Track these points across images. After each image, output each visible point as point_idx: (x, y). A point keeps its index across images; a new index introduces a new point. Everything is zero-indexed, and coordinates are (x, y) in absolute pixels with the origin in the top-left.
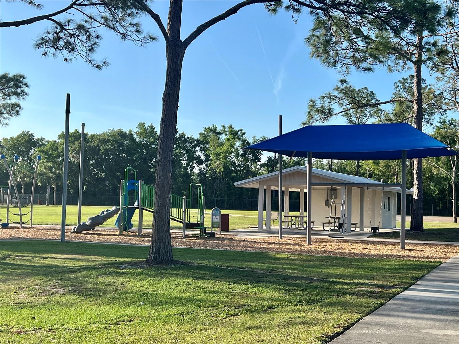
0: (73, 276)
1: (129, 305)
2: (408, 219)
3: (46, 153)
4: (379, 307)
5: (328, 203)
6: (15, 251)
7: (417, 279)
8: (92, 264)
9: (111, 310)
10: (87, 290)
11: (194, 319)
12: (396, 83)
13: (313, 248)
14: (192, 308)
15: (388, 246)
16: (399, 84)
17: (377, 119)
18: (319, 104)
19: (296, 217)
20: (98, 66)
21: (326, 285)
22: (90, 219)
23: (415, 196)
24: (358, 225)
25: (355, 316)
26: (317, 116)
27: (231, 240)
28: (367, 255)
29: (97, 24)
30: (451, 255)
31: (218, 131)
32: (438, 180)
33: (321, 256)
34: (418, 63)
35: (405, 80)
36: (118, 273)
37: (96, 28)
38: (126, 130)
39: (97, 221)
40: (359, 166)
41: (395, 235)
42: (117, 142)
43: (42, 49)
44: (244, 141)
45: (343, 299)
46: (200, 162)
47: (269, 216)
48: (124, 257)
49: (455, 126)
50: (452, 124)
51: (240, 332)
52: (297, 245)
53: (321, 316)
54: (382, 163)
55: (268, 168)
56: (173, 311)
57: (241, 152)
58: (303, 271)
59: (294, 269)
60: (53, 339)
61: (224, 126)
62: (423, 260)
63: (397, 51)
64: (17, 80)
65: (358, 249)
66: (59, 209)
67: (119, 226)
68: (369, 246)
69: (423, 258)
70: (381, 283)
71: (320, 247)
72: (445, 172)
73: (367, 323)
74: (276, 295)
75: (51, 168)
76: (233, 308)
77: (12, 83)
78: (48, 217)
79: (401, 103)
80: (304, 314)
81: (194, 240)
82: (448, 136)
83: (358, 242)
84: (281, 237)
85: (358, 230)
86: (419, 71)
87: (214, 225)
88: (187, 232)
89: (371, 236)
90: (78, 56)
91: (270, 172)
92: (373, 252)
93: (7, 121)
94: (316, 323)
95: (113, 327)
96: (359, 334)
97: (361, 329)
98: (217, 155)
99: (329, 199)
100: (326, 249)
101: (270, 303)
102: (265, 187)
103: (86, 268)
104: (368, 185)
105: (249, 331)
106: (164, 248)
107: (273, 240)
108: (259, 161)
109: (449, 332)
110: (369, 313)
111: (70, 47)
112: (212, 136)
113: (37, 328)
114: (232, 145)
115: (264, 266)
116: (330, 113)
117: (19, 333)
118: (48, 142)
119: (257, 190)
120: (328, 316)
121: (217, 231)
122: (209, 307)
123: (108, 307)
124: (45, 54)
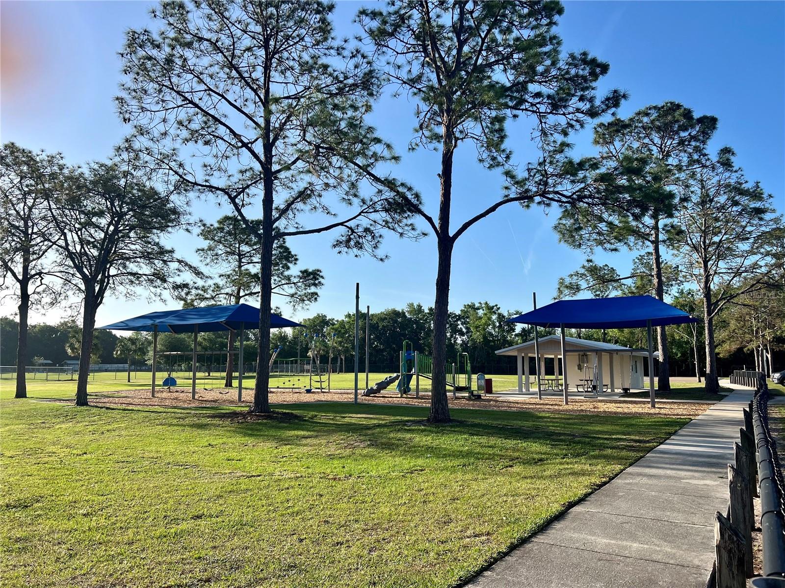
0: (370, 432)
1: (419, 457)
2: (656, 379)
3: (336, 330)
4: (639, 459)
5: (580, 368)
6: (320, 412)
7: (671, 434)
8: (383, 422)
9: (404, 461)
10: (382, 444)
11: (476, 469)
12: (634, 260)
13: (570, 407)
14: (472, 460)
15: (639, 405)
16: (636, 260)
17: (620, 292)
18: (568, 281)
19: (552, 380)
20: (381, 260)
21: (587, 440)
22: (376, 384)
23: (661, 360)
24: (609, 386)
25: (618, 467)
26: (567, 292)
27: (496, 401)
28: (621, 413)
29: (380, 226)
30: (700, 412)
31: (476, 306)
32: (679, 344)
33: (579, 415)
34: (656, 243)
35: (642, 257)
36: (405, 429)
37: (379, 230)
38: (399, 309)
39: (382, 386)
40: (605, 334)
41: (645, 395)
42: (392, 319)
43: (338, 249)
44: (499, 314)
45: (605, 453)
46: (462, 334)
47: (527, 379)
48: (407, 416)
49: (693, 295)
50: (689, 293)
51: (518, 481)
52: (556, 405)
53: (587, 467)
54: (626, 330)
55: (522, 337)
56: (456, 462)
57: (497, 324)
58: (564, 428)
59: (556, 426)
60: (363, 484)
61: (480, 303)
62: (674, 417)
63: (636, 233)
64: (316, 273)
65: (612, 408)
66: (352, 376)
67: (400, 390)
68: (621, 405)
69: (674, 415)
70: (637, 438)
71: (577, 407)
72: (686, 336)
73: (630, 474)
74: (545, 449)
75: (340, 342)
76: (508, 460)
77: (312, 276)
78: (341, 383)
79: (642, 278)
80: (572, 466)
81: (464, 401)
82: (687, 305)
83: (611, 402)
84: (540, 398)
85: (609, 390)
86: (657, 250)
87: (479, 388)
88: (457, 395)
89: (623, 396)
90: (366, 253)
91: (524, 341)
92: (626, 411)
93: (308, 307)
94: (583, 473)
95: (408, 475)
96: (625, 483)
97: (626, 479)
98: (477, 327)
99: (582, 364)
100: (582, 408)
101: (540, 456)
102: (523, 355)
103: (379, 426)
104: (617, 351)
105: (526, 481)
106: (442, 409)
107: (533, 401)
108: (514, 332)
109: (708, 482)
110: (630, 465)
111: (358, 245)
112: (471, 311)
113: (348, 475)
114: (489, 319)
115: (530, 424)
116: (577, 288)
117: (335, 479)
118: (337, 321)
119: (516, 357)
120: (594, 468)
121: (482, 393)
122: (486, 459)
123: (401, 458)
124: (340, 252)
